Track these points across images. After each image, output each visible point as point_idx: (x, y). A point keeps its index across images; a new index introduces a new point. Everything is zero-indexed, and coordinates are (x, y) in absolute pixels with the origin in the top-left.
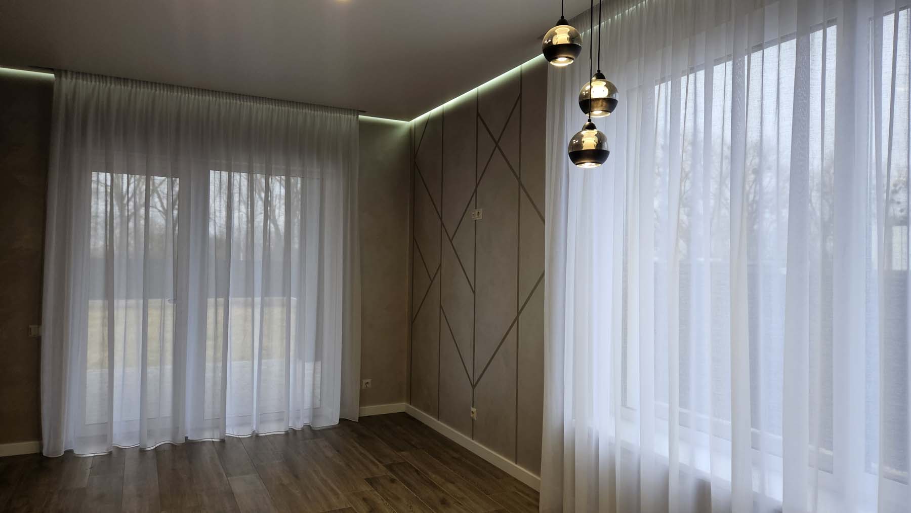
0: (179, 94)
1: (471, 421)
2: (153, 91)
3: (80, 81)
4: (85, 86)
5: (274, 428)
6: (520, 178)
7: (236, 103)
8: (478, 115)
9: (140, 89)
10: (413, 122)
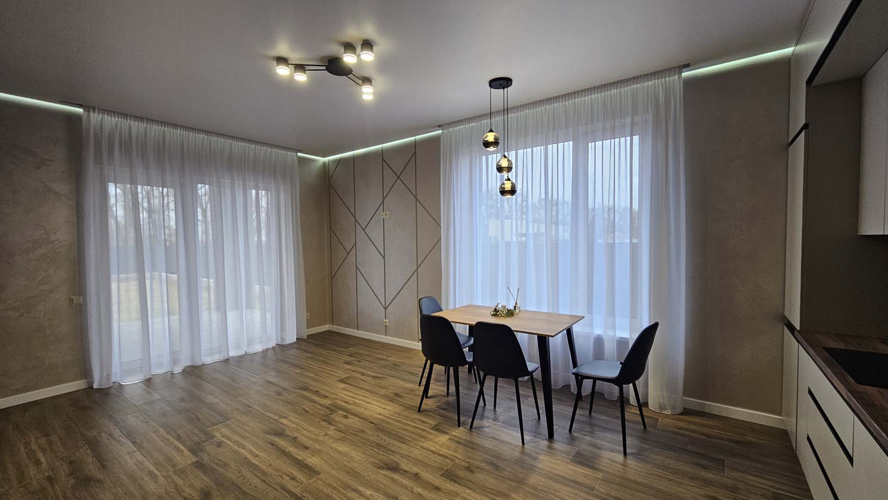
0: (182, 132)
1: (385, 327)
2: (163, 128)
3: (106, 117)
5: (258, 348)
6: (416, 196)
7: (221, 141)
8: (383, 160)
9: (153, 126)
10: (327, 159)
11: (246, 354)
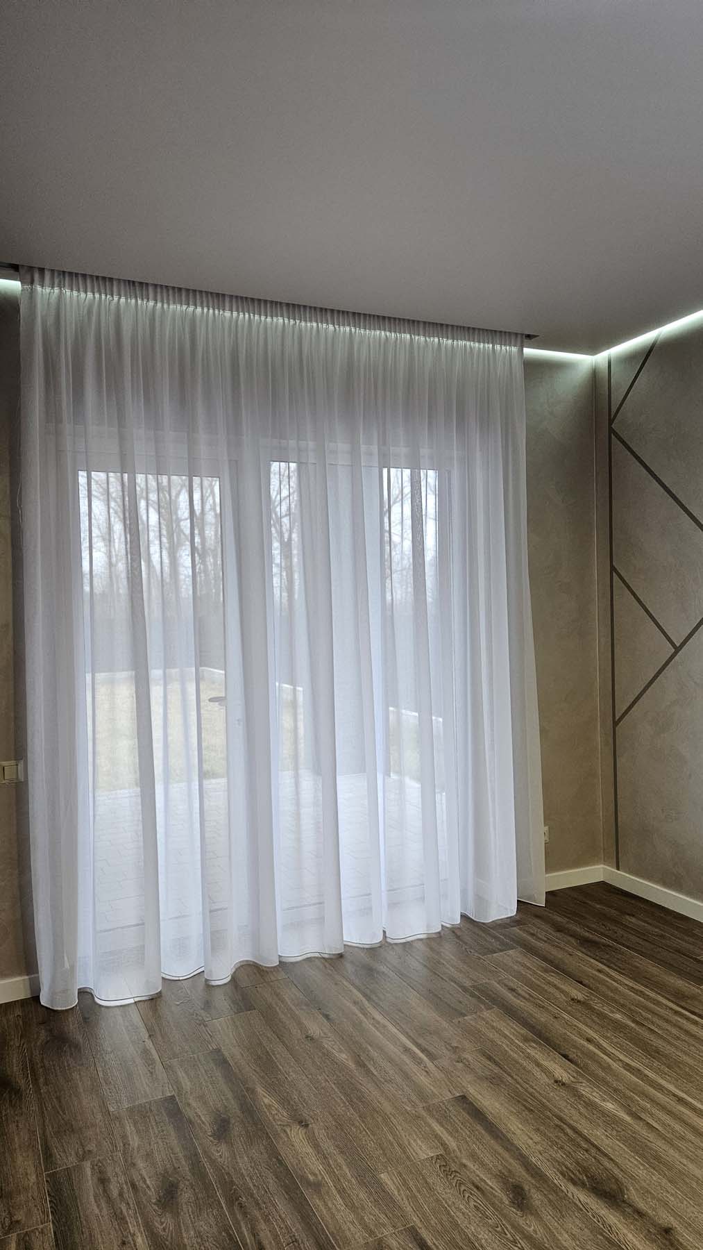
0: (235, 313)
2: (191, 307)
3: (67, 292)
4: (77, 298)
7: (327, 330)
9: (169, 305)
10: (601, 358)
11: (385, 944)
